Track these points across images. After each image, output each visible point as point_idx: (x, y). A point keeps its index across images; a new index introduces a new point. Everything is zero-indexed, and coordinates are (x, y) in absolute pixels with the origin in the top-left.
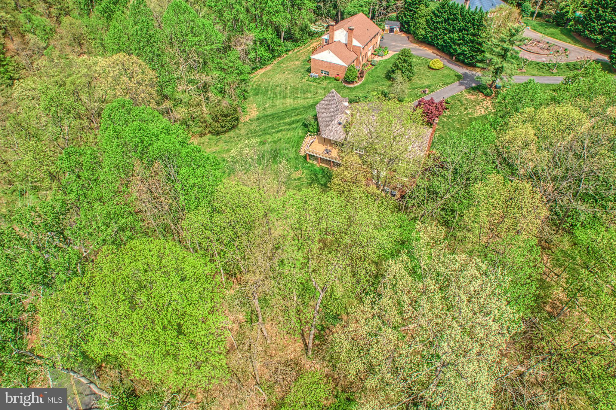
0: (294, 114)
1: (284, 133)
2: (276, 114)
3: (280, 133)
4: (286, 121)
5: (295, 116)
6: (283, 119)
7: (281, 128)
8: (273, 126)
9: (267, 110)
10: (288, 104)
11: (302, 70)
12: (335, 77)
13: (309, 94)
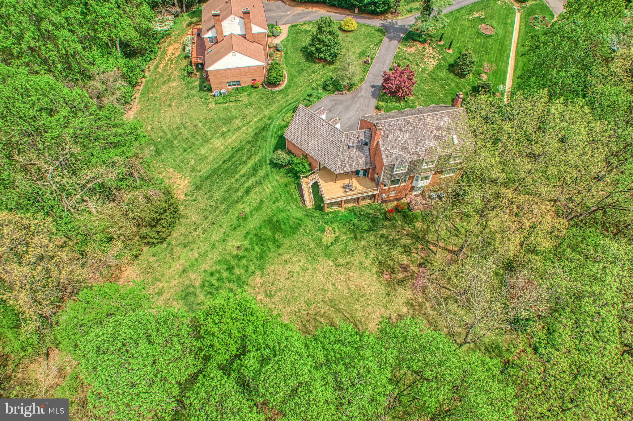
0: (244, 158)
1: (257, 189)
2: (218, 168)
3: (252, 193)
4: (243, 172)
5: (249, 158)
6: (235, 171)
7: (246, 185)
8: (231, 188)
9: (199, 168)
10: (222, 148)
11: (194, 92)
12: (251, 84)
13: (237, 122)
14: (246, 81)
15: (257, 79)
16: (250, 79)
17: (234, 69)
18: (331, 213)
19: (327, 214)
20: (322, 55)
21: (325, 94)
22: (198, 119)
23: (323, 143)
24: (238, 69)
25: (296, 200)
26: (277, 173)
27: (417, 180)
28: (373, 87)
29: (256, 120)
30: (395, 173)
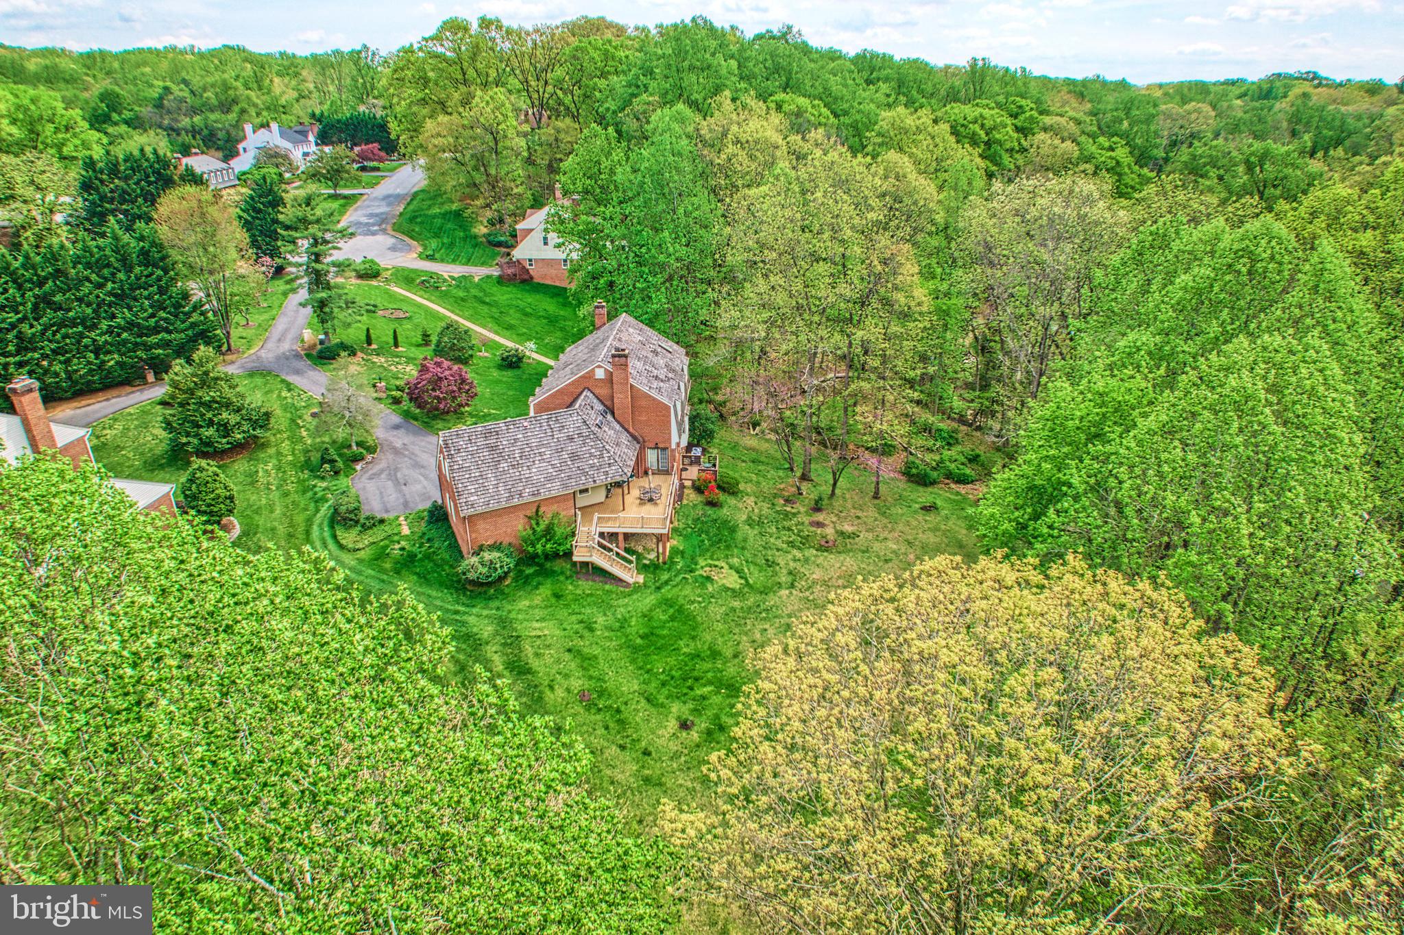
25: (608, 592)
28: (396, 427)
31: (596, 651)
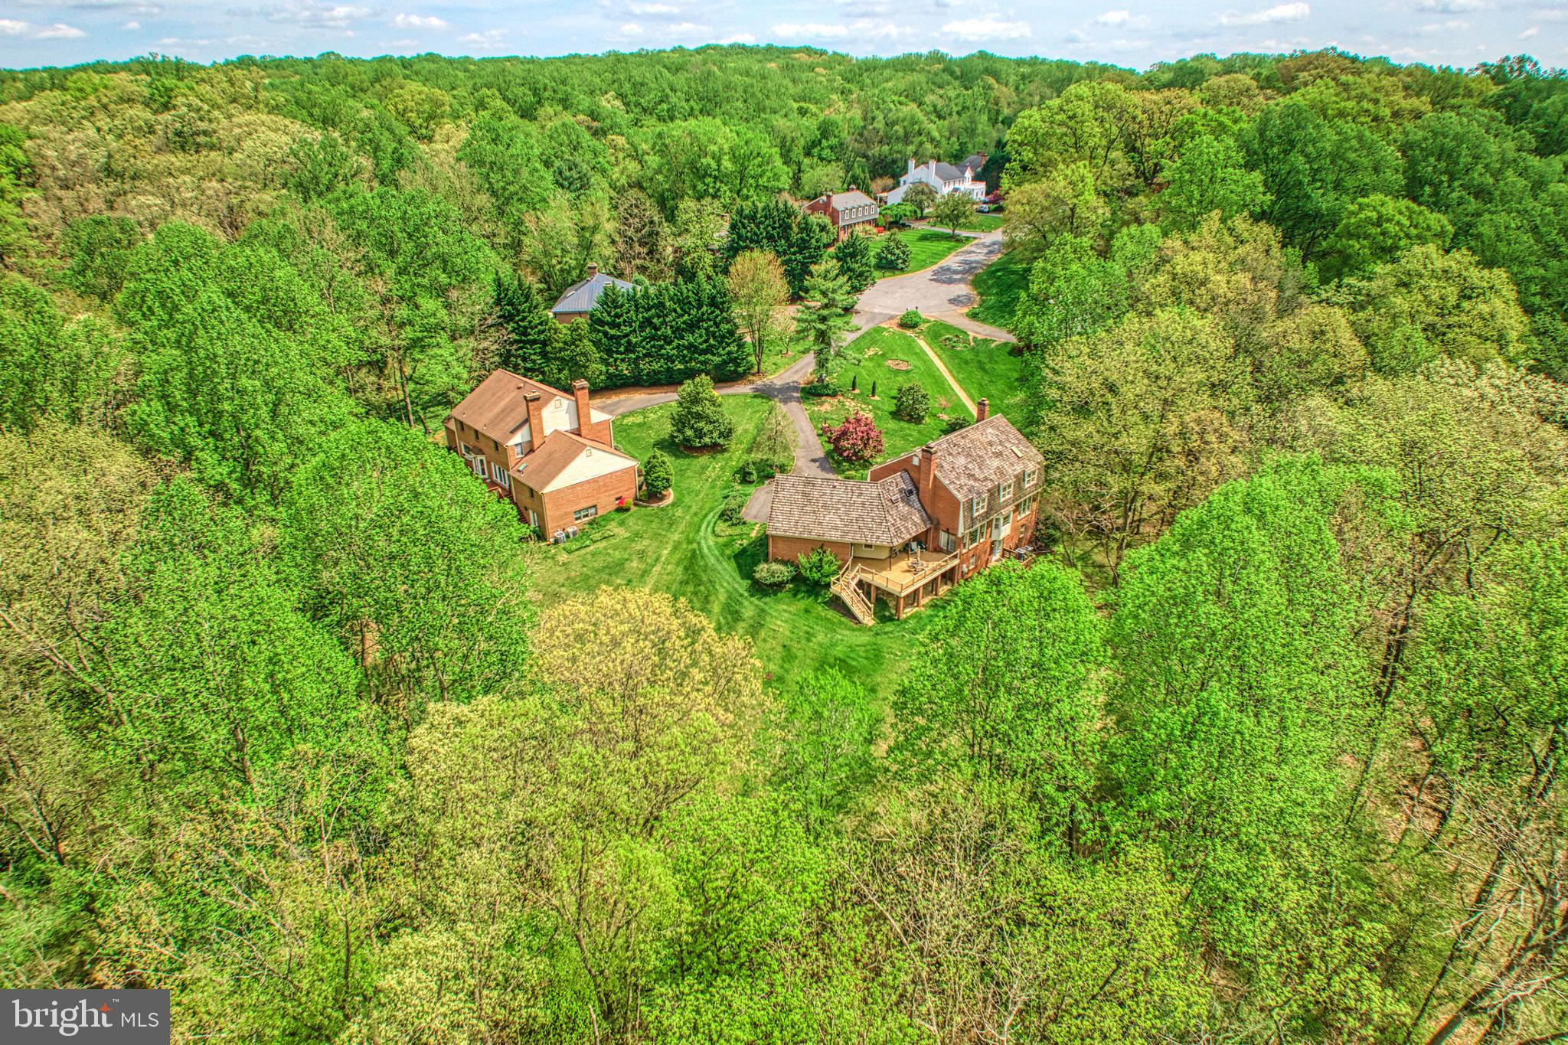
12: (615, 507)
13: (634, 564)
14: (607, 503)
15: (624, 495)
16: (613, 498)
17: (588, 482)
18: (909, 618)
19: (906, 621)
20: (707, 440)
21: (750, 489)
22: (553, 582)
23: (847, 512)
24: (594, 480)
25: (841, 623)
26: (778, 601)
27: (997, 526)
28: (814, 461)
29: (665, 552)
30: (976, 514)
31: (800, 654)
